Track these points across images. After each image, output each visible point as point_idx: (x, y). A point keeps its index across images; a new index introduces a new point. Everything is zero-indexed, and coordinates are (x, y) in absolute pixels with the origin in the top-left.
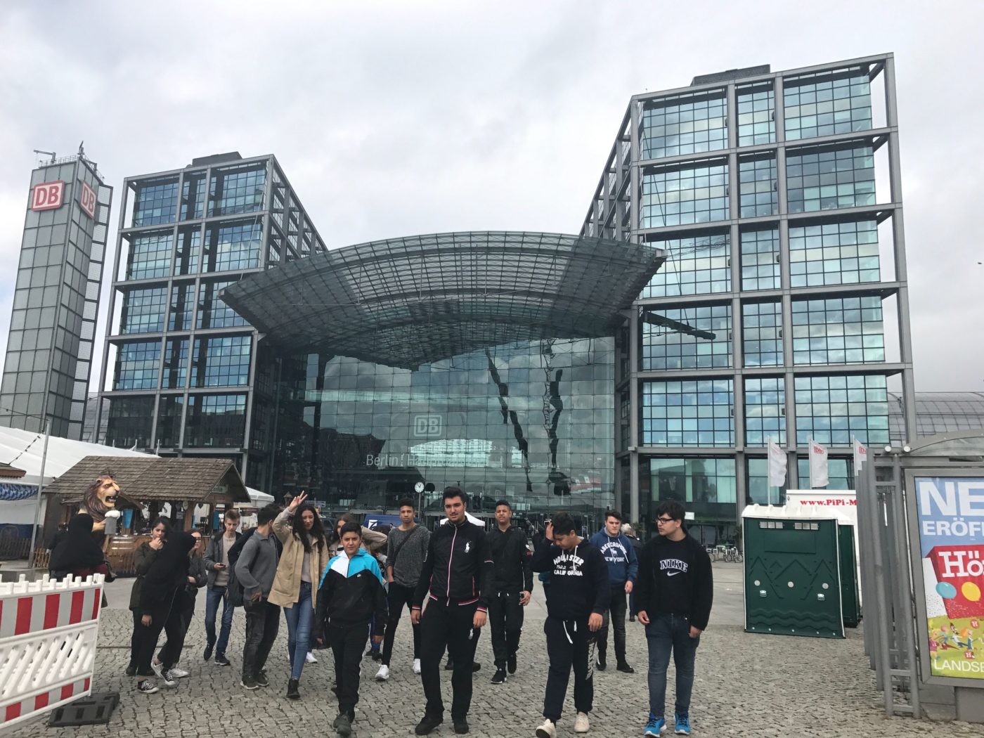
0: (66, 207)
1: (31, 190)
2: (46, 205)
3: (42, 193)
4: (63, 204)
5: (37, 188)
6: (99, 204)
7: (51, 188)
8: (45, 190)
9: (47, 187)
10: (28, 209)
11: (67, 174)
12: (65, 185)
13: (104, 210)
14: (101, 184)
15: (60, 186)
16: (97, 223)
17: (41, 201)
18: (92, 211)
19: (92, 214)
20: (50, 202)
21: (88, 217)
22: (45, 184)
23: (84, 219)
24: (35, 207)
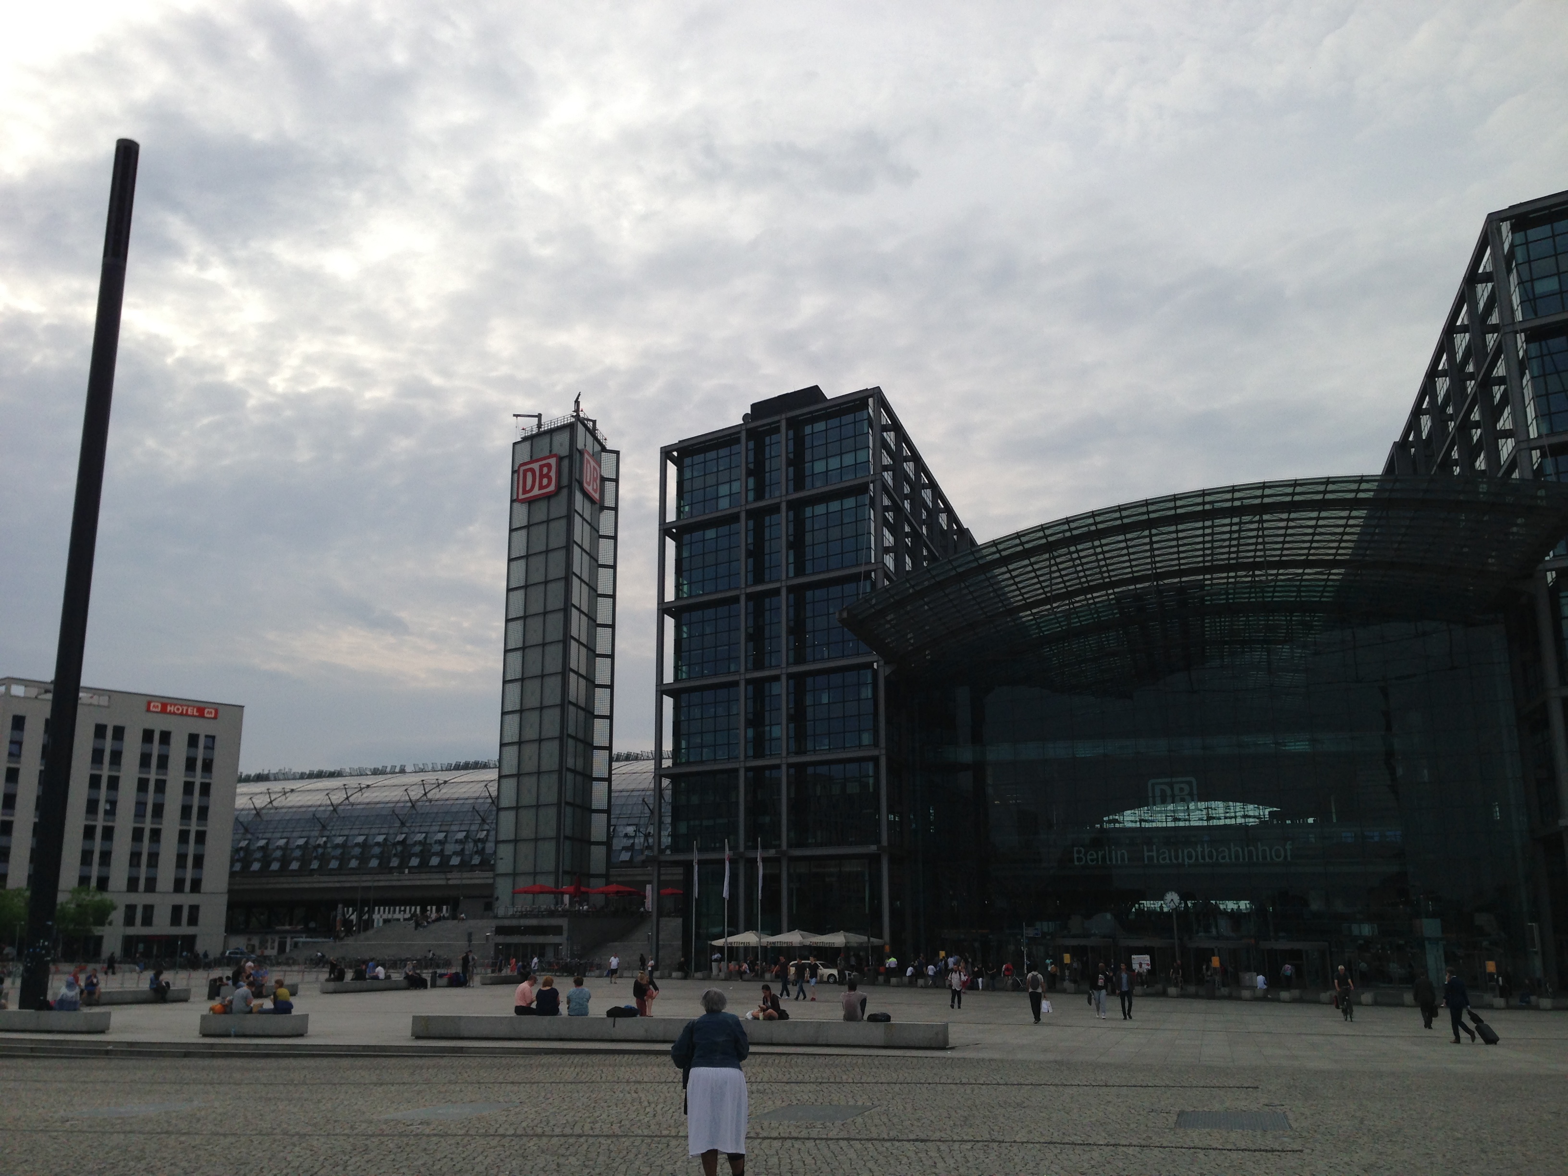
0: (565, 492)
1: (513, 472)
2: (536, 492)
3: (529, 475)
4: (559, 488)
5: (522, 468)
6: (603, 480)
7: (541, 467)
8: (532, 471)
9: (536, 466)
10: (512, 501)
11: (561, 443)
12: (560, 459)
13: (610, 486)
14: (604, 449)
15: (553, 461)
16: (603, 508)
17: (528, 488)
18: (596, 492)
19: (596, 496)
20: (541, 487)
21: (592, 501)
22: (532, 461)
23: (587, 505)
24: (521, 497)
